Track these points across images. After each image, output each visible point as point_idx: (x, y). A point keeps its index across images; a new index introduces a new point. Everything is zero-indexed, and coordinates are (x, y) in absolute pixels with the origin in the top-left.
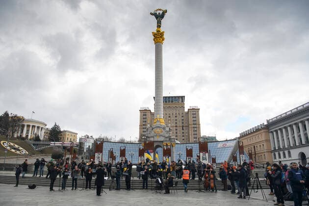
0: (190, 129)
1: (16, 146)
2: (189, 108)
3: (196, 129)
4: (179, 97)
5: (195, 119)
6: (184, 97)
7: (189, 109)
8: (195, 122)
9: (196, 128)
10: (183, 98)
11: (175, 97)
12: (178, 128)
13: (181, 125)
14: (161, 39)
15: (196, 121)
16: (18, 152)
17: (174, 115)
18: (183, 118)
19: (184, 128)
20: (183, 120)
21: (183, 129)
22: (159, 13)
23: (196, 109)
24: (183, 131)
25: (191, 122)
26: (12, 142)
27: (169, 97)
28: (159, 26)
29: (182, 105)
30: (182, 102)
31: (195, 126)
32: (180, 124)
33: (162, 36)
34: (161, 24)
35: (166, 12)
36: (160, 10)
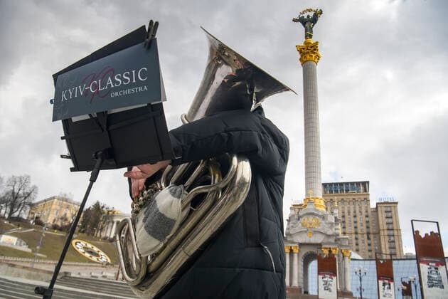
0: (382, 238)
1: (96, 249)
2: (378, 201)
3: (392, 238)
4: (358, 183)
5: (390, 220)
6: (368, 182)
7: (377, 204)
8: (390, 227)
9: (393, 236)
10: (365, 184)
11: (352, 184)
12: (359, 236)
13: (365, 231)
14: (314, 56)
15: (392, 223)
16: (94, 258)
17: (352, 214)
18: (367, 219)
19: (372, 236)
20: (367, 222)
21: (369, 238)
22: (308, 16)
23: (391, 203)
24: (369, 242)
25: (383, 225)
26: (91, 244)
27: (341, 184)
28: (308, 36)
29: (365, 197)
30: (365, 191)
31: (391, 232)
32: (362, 229)
33: (315, 50)
34: (312, 32)
35: (321, 12)
36: (310, 10)
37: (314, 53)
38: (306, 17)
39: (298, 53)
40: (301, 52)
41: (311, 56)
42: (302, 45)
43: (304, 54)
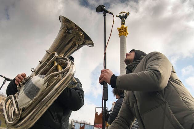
22: (123, 15)
28: (123, 24)
33: (126, 30)
34: (124, 22)
35: (129, 14)
36: (124, 12)
37: (125, 32)
38: (122, 15)
39: (118, 31)
40: (119, 31)
41: (124, 33)
42: (120, 28)
43: (121, 32)
